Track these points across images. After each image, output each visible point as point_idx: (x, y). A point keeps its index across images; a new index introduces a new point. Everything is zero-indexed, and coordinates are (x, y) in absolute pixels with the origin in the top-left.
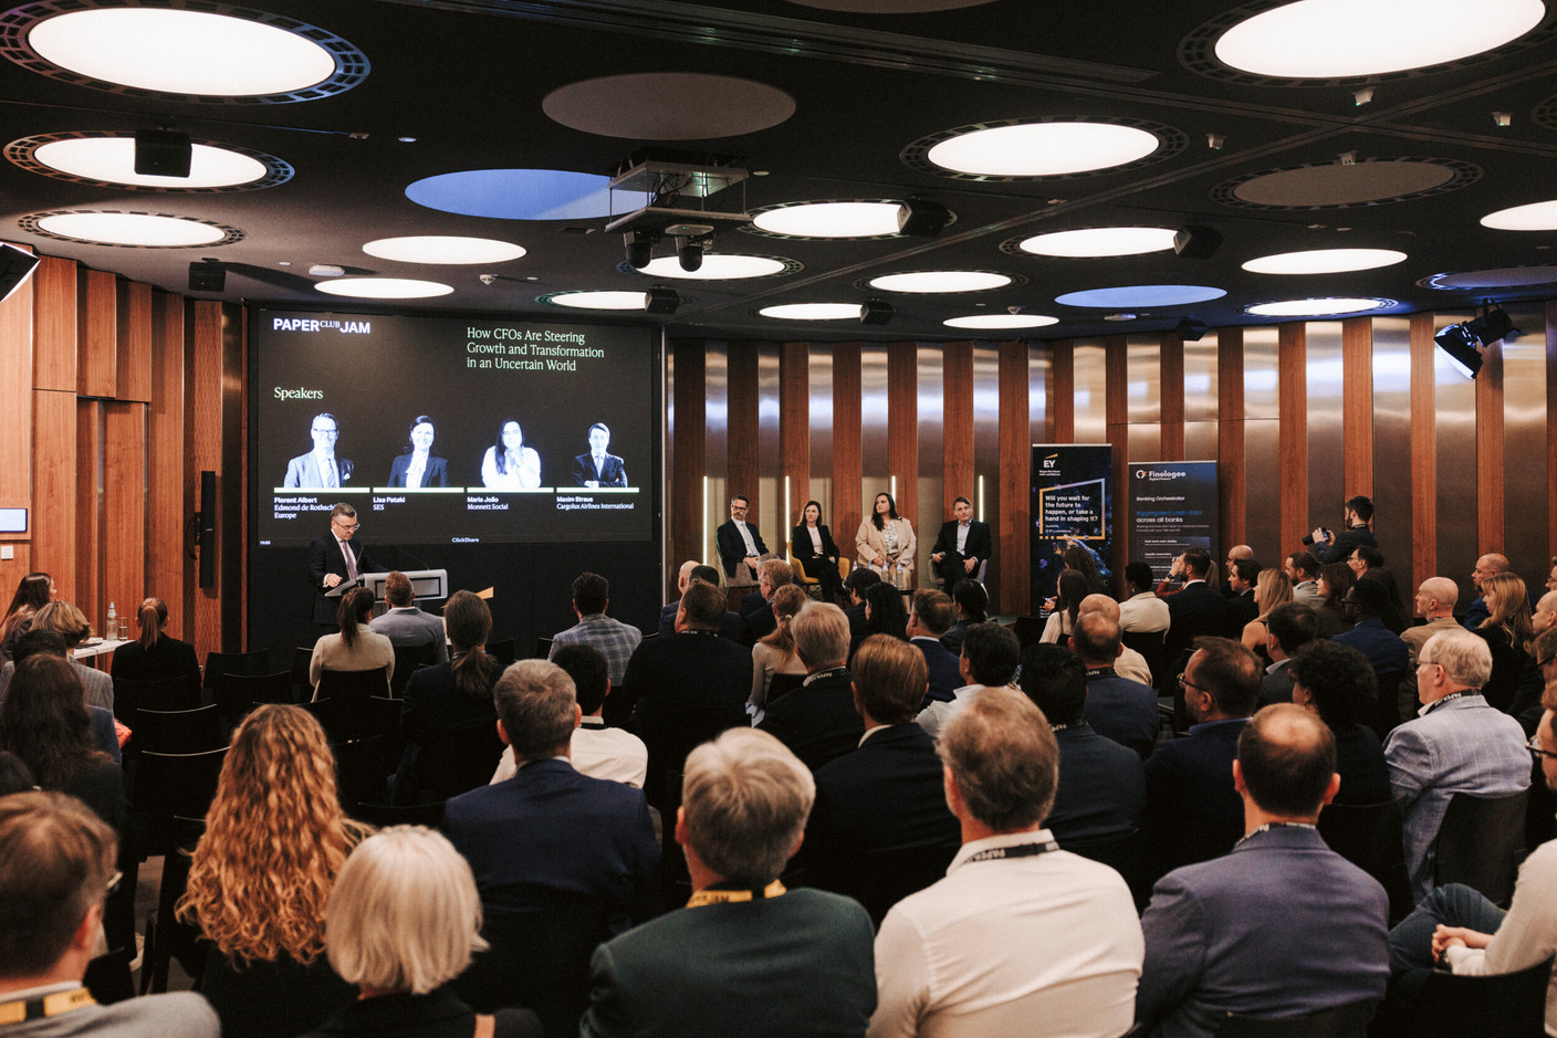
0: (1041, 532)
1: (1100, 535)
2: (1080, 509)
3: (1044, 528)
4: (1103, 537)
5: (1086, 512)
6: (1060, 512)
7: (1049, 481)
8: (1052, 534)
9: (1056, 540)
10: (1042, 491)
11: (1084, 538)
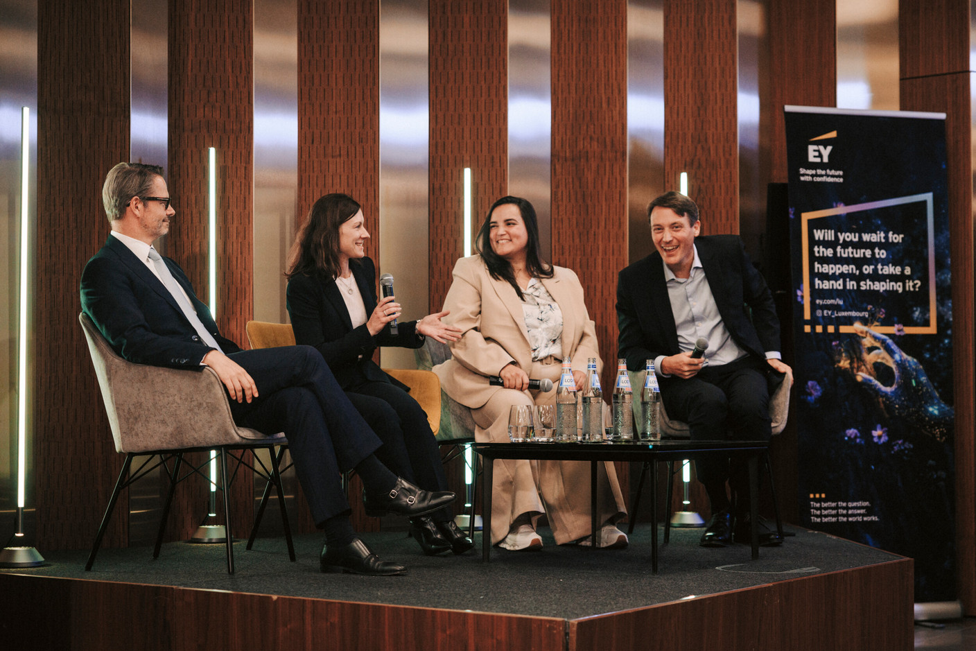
0: (807, 316)
1: (926, 323)
2: (885, 262)
3: (814, 307)
4: (932, 329)
5: (898, 270)
6: (845, 269)
7: (820, 195)
8: (827, 321)
9: (837, 335)
10: (806, 217)
11: (893, 330)
